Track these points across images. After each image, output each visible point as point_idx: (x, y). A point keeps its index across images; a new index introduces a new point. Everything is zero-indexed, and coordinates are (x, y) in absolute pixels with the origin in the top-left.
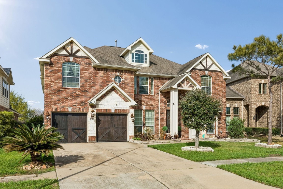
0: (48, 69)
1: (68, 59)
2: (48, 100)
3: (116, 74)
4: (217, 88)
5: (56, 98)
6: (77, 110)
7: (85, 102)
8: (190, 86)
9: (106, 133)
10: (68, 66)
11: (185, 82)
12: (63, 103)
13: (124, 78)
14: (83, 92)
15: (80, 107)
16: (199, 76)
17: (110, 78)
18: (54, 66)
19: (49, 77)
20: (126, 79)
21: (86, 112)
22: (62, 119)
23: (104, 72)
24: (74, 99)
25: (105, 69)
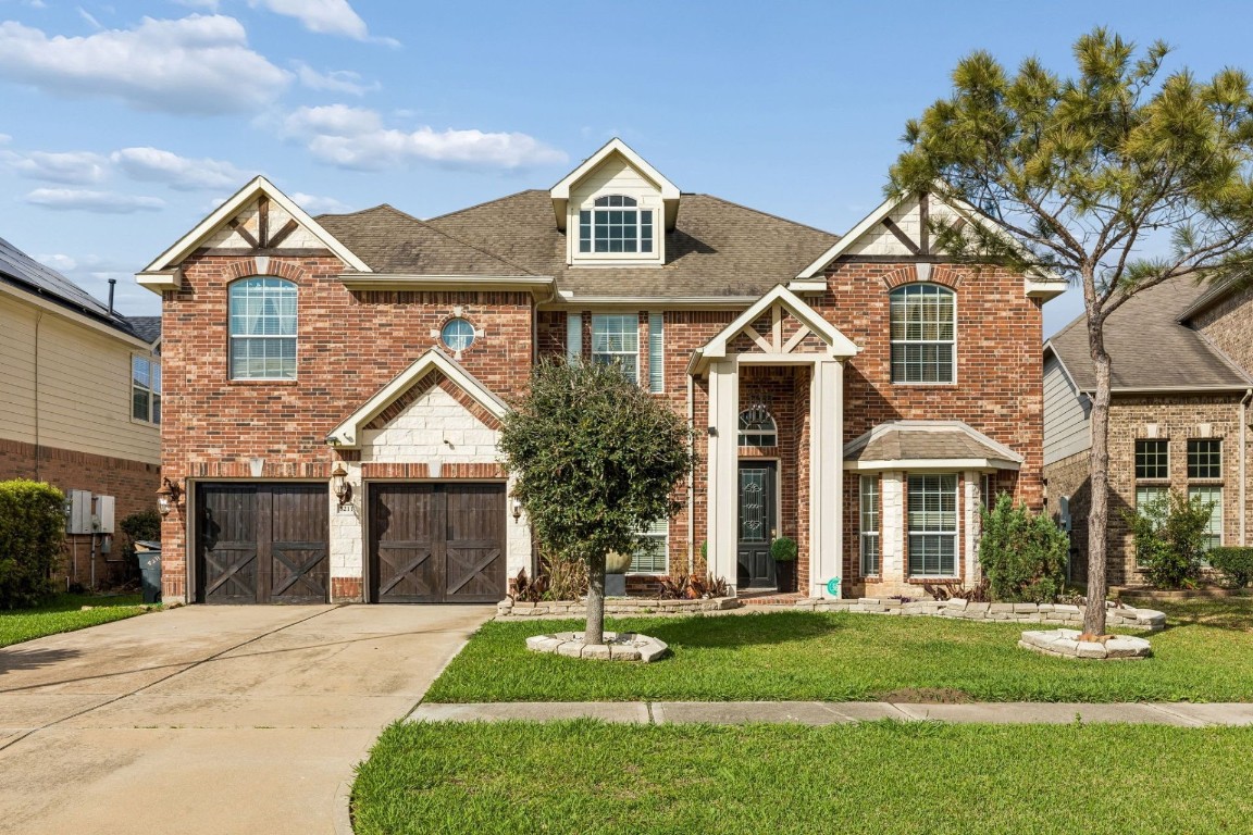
0: (175, 311)
1: (252, 265)
2: (172, 433)
3: (447, 312)
4: (985, 343)
5: (204, 423)
6: (285, 472)
7: (316, 437)
8: (806, 344)
9: (413, 565)
10: (250, 294)
11: (777, 327)
12: (230, 443)
13: (485, 325)
14: (306, 394)
15: (295, 456)
16: (881, 288)
17: (424, 330)
18: (195, 297)
19: (180, 341)
20: (493, 330)
21: (321, 477)
22: (235, 506)
23: (395, 308)
24: (271, 425)
25: (399, 293)
